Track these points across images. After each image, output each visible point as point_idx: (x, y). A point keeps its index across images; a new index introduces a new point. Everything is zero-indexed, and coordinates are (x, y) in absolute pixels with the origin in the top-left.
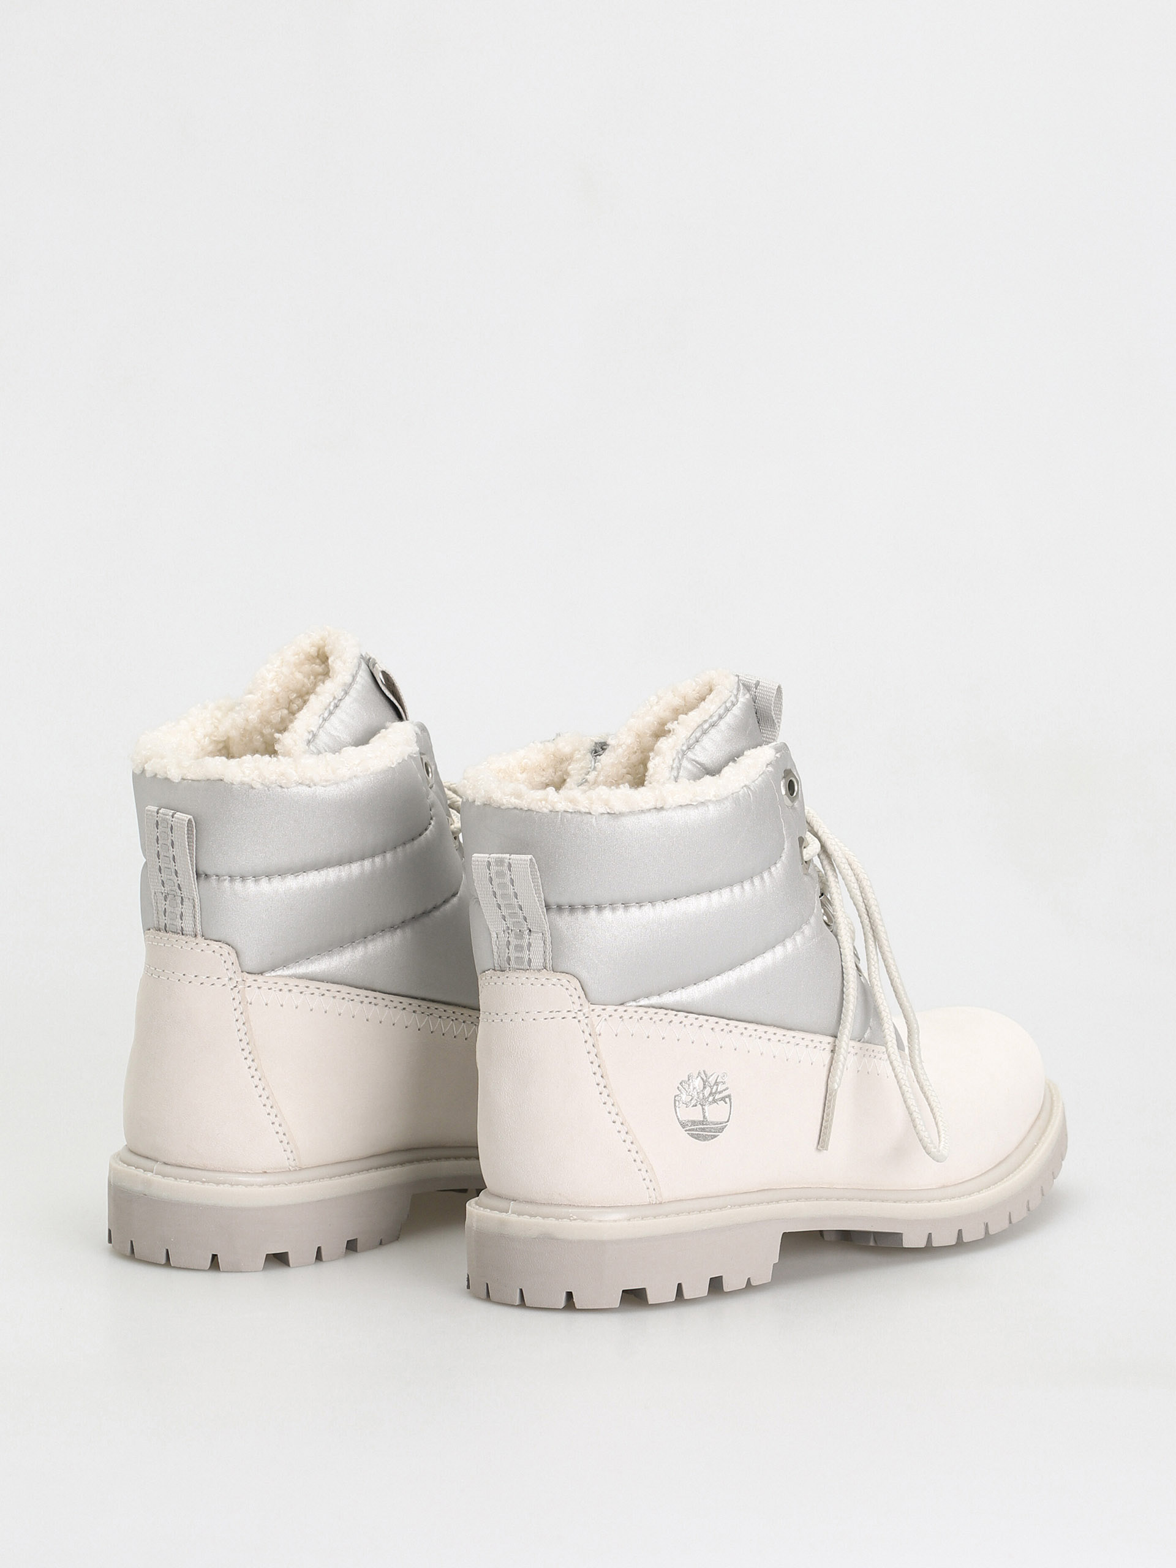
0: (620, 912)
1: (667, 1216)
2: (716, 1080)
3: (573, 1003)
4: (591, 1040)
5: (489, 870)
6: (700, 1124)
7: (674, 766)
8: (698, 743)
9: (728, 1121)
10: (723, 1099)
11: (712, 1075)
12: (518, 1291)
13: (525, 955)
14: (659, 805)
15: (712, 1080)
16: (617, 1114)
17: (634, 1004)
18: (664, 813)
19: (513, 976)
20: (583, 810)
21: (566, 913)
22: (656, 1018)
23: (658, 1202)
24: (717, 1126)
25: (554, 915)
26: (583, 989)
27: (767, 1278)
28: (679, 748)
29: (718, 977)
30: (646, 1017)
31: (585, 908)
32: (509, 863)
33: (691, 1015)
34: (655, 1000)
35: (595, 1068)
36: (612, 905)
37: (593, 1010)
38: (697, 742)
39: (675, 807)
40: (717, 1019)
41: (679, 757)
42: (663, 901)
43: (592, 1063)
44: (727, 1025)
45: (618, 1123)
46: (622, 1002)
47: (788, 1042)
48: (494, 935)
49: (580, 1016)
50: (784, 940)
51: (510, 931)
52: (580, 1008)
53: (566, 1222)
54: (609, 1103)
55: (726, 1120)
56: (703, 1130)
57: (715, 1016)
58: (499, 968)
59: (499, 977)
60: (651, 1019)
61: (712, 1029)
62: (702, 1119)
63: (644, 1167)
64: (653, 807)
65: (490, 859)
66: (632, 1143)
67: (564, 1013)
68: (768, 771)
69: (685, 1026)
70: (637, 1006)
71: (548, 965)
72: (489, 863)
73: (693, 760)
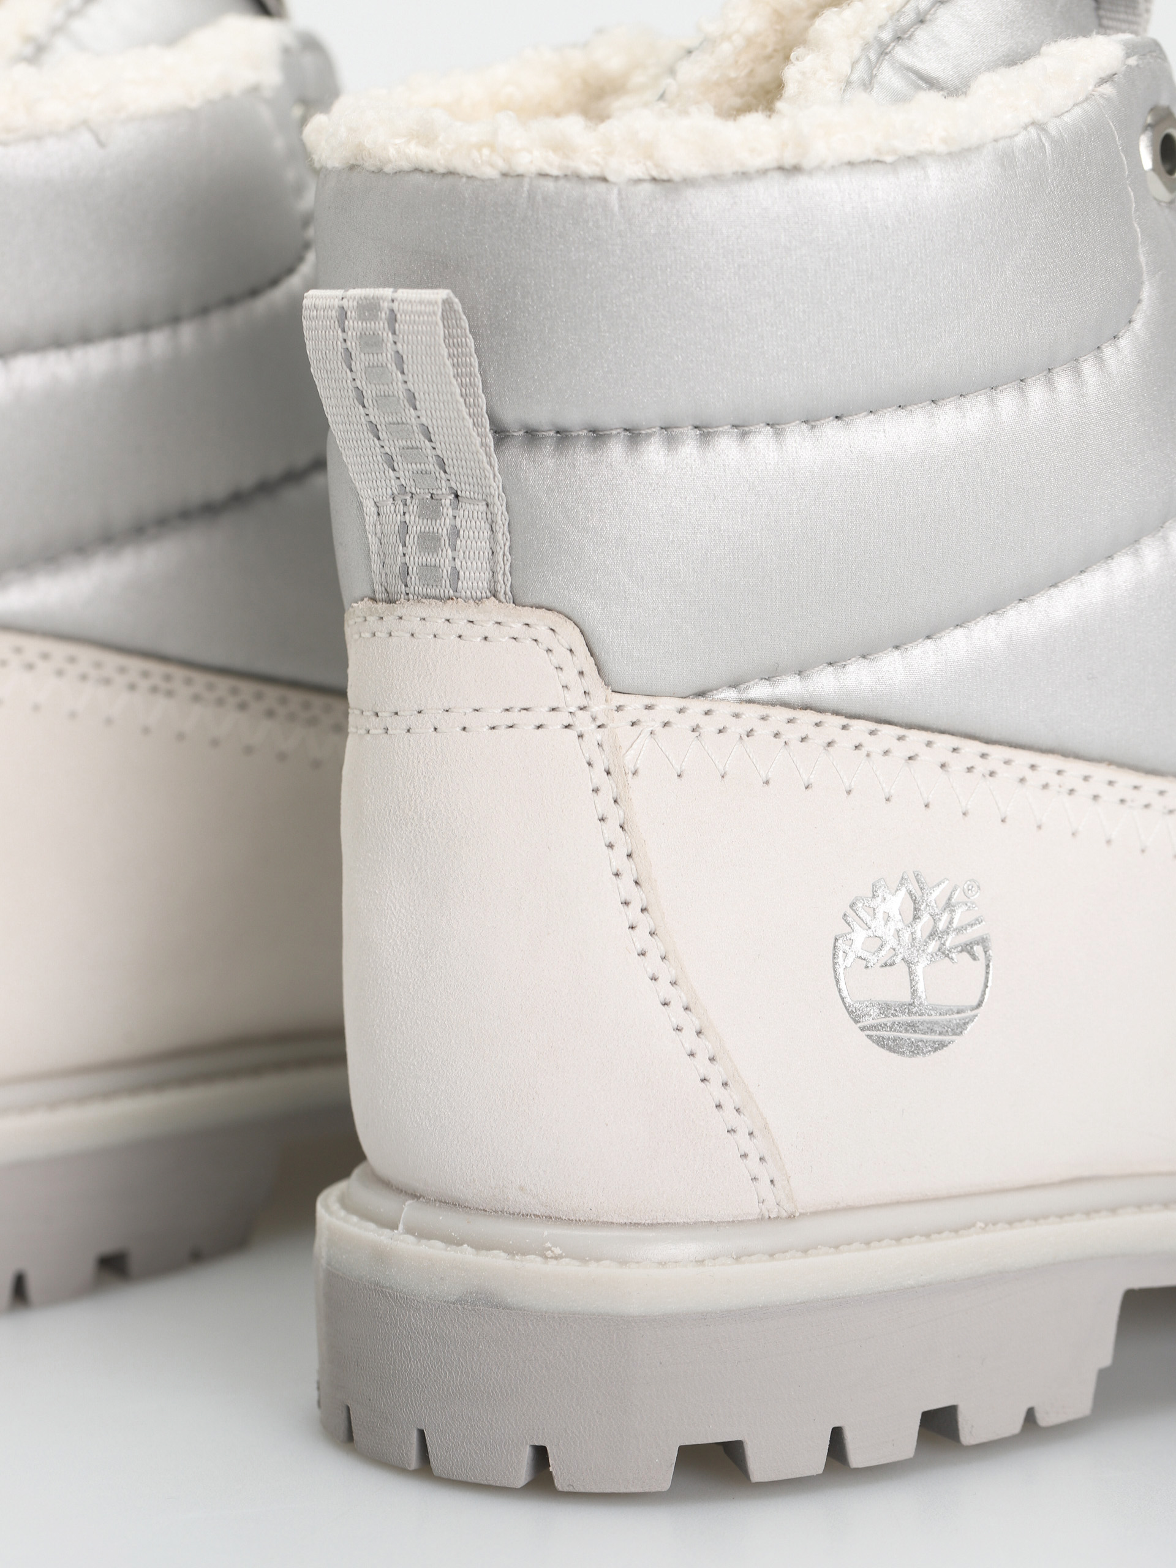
0: (689, 449)
1: (805, 1251)
2: (949, 899)
3: (565, 687)
4: (608, 787)
5: (344, 331)
6: (903, 1013)
7: (855, 77)
8: (923, 26)
9: (979, 1005)
10: (967, 948)
11: (939, 885)
12: (415, 1435)
13: (444, 559)
14: (789, 160)
15: (936, 895)
16: (674, 983)
17: (732, 694)
18: (801, 182)
19: (412, 611)
20: (587, 170)
21: (548, 448)
22: (791, 734)
23: (784, 1214)
24: (948, 1017)
25: (514, 452)
26: (590, 650)
27: (1081, 1403)
28: (869, 32)
29: (959, 632)
30: (764, 731)
31: (598, 435)
32: (392, 311)
33: (885, 729)
34: (790, 687)
35: (618, 859)
36: (669, 431)
37: (619, 708)
38: (922, 22)
39: (833, 167)
40: (955, 741)
41: (869, 59)
42: (806, 422)
43: (610, 846)
44: (983, 756)
45: (676, 1006)
46: (701, 689)
47: (1147, 806)
48: (370, 508)
49: (581, 720)
50: (1137, 541)
51: (408, 498)
52: (583, 702)
53: (533, 1264)
54: (654, 955)
55: (975, 1003)
56: (912, 1027)
57: (953, 734)
58: (384, 596)
59: (382, 618)
60: (777, 735)
61: (943, 766)
62: (908, 999)
63: (743, 1124)
64: (775, 164)
65: (345, 303)
66: (712, 1059)
67: (540, 715)
68: (1102, 96)
69: (868, 755)
70: (741, 701)
71: (501, 589)
72: (343, 313)
73: (909, 69)
